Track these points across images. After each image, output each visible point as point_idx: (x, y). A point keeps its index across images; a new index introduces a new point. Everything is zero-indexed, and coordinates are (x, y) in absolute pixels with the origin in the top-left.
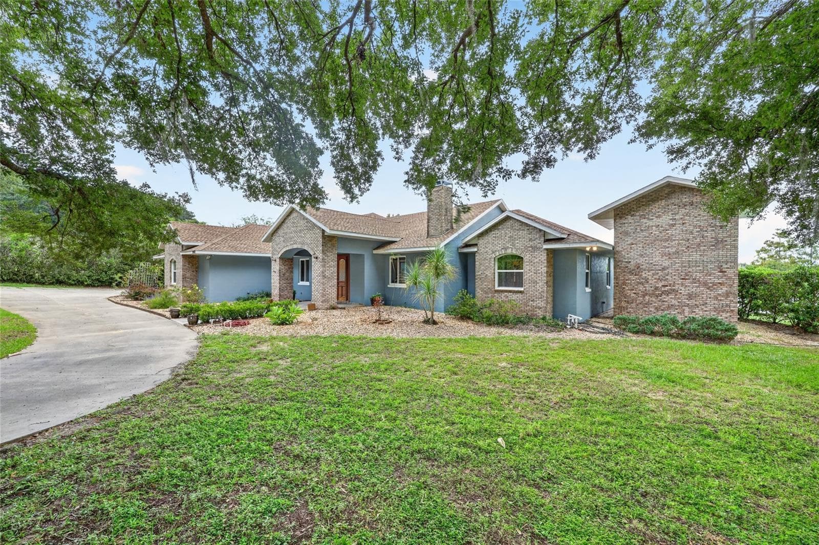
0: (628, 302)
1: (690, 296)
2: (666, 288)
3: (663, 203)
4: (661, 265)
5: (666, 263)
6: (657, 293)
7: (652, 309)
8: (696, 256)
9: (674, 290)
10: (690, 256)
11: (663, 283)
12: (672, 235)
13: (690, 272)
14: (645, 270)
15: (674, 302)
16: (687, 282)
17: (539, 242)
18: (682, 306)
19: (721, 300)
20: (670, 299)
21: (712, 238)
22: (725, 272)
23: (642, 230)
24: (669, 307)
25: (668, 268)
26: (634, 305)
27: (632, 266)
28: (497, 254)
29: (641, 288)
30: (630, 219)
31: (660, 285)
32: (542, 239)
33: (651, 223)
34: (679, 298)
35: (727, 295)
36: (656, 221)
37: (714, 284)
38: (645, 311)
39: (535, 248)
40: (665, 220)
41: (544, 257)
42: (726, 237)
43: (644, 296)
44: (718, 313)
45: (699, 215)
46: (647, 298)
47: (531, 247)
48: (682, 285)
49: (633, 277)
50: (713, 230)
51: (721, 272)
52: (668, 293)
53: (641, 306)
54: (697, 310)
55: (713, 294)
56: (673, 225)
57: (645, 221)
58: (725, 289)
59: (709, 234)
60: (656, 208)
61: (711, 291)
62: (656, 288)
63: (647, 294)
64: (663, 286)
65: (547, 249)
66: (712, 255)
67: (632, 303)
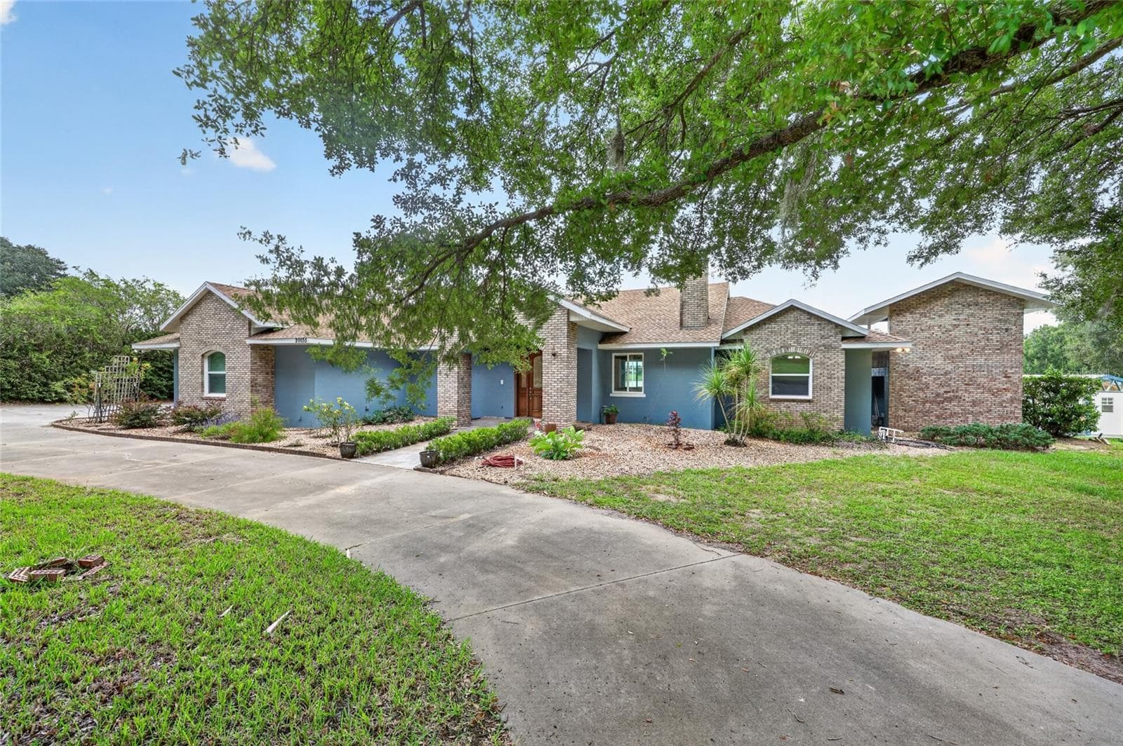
0: (905, 411)
1: (974, 403)
2: (949, 395)
3: (946, 301)
4: (944, 369)
5: (949, 367)
6: (940, 400)
7: (933, 418)
8: (981, 360)
9: (957, 397)
10: (974, 360)
11: (946, 389)
12: (955, 337)
13: (974, 377)
14: (925, 374)
15: (957, 409)
16: (971, 389)
17: (835, 340)
18: (965, 413)
19: (1005, 407)
20: (953, 407)
21: (997, 341)
22: (1010, 377)
23: (922, 330)
24: (951, 415)
25: (950, 373)
26: (912, 414)
27: (910, 370)
28: (774, 353)
29: (921, 394)
30: (909, 317)
31: (942, 391)
32: (840, 336)
33: (932, 323)
34: (962, 406)
35: (1012, 401)
36: (938, 321)
37: (999, 390)
38: (925, 420)
39: (828, 348)
40: (948, 320)
41: (841, 358)
42: (1011, 341)
43: (924, 403)
44: (1003, 421)
45: (984, 316)
46: (928, 405)
47: (824, 345)
48: (966, 391)
49: (911, 382)
50: (998, 333)
51: (1006, 377)
52: (950, 400)
53: (920, 414)
54: (981, 418)
55: (998, 400)
56: (956, 326)
57: (926, 320)
58: (1009, 395)
59: (995, 337)
60: (938, 306)
61: (996, 397)
62: (938, 395)
63: (927, 401)
64: (945, 392)
65: (844, 349)
66: (996, 359)
67: (910, 411)
